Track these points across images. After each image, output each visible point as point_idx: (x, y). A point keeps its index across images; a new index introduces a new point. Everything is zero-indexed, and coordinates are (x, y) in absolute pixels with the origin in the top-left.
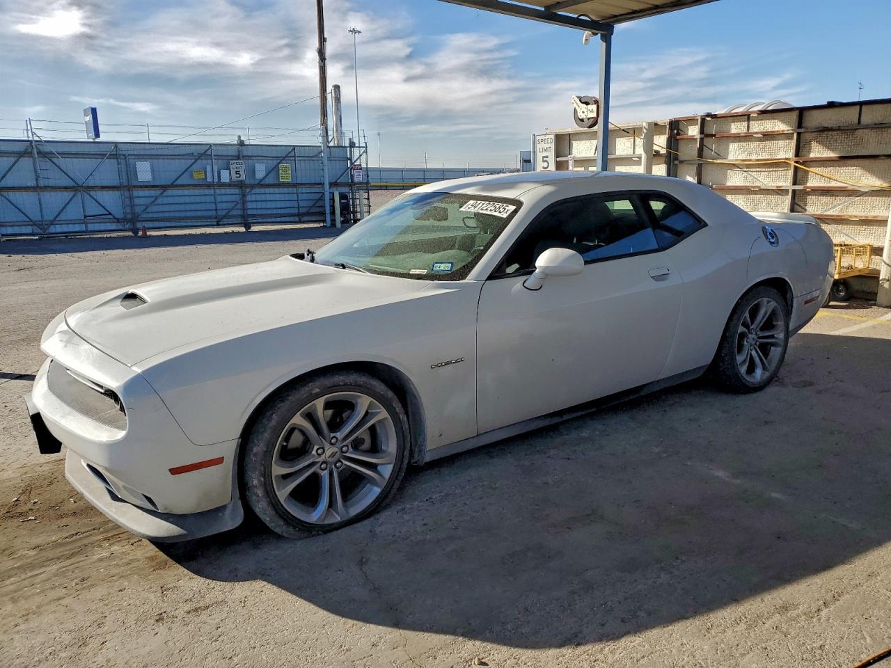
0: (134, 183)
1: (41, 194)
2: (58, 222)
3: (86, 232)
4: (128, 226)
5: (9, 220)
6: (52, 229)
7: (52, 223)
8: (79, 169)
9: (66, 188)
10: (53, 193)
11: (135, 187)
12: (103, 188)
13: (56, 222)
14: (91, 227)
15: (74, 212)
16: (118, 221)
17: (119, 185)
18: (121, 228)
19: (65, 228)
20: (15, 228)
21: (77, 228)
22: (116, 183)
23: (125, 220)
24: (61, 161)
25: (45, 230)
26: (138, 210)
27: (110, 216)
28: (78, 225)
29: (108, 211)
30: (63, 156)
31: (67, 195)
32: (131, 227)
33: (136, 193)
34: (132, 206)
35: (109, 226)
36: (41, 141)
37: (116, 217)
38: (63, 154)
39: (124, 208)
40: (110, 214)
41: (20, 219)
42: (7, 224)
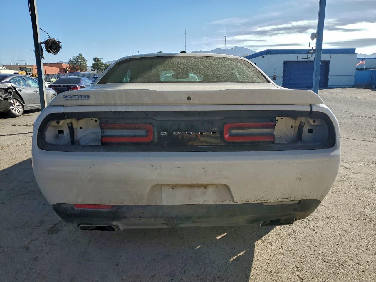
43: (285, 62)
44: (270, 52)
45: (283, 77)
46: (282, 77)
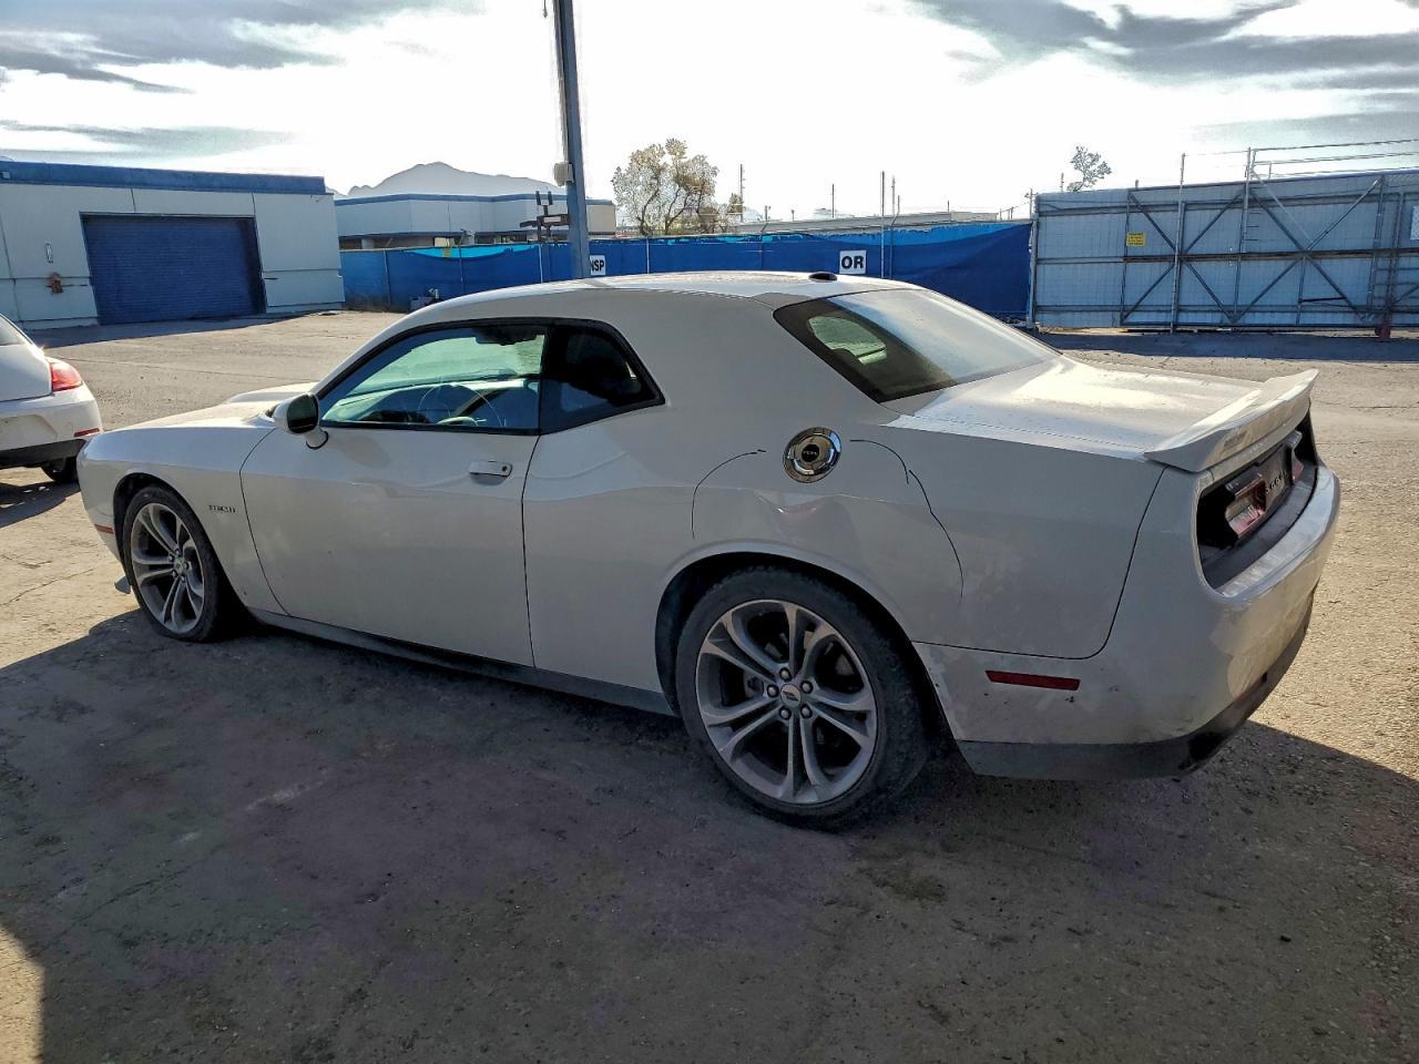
0: (1405, 244)
1: (1243, 263)
2: (1258, 309)
3: (1298, 326)
4: (1370, 320)
5: (1192, 302)
6: (1250, 319)
7: (1250, 309)
8: (1306, 222)
9: (1281, 255)
10: (1262, 263)
11: (1405, 250)
12: (1342, 253)
13: (1253, 309)
14: (1307, 319)
15: (1286, 294)
16: (1355, 309)
17: (1371, 248)
18: (1359, 322)
19: (1268, 319)
20: (1199, 314)
21: (1288, 319)
22: (1368, 245)
23: (1368, 309)
24: (1282, 211)
25: (1236, 321)
26: (1400, 291)
27: (1343, 302)
28: (1289, 314)
29: (1341, 293)
30: (1286, 203)
31: (1280, 265)
32: (1379, 321)
33: (1404, 262)
34: (1391, 285)
35: (1339, 319)
36: (1258, 182)
37: (1354, 303)
38: (1285, 200)
39: (1371, 287)
40: (1344, 298)
41: (1207, 302)
42: (1190, 308)
43: (87, 219)
44: (6, 175)
45: (93, 280)
46: (87, 282)
